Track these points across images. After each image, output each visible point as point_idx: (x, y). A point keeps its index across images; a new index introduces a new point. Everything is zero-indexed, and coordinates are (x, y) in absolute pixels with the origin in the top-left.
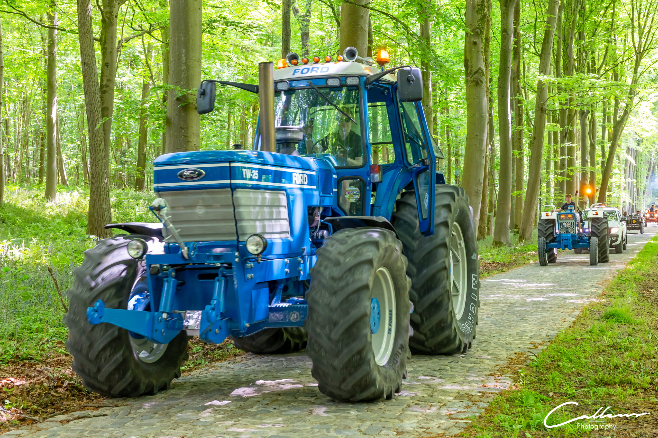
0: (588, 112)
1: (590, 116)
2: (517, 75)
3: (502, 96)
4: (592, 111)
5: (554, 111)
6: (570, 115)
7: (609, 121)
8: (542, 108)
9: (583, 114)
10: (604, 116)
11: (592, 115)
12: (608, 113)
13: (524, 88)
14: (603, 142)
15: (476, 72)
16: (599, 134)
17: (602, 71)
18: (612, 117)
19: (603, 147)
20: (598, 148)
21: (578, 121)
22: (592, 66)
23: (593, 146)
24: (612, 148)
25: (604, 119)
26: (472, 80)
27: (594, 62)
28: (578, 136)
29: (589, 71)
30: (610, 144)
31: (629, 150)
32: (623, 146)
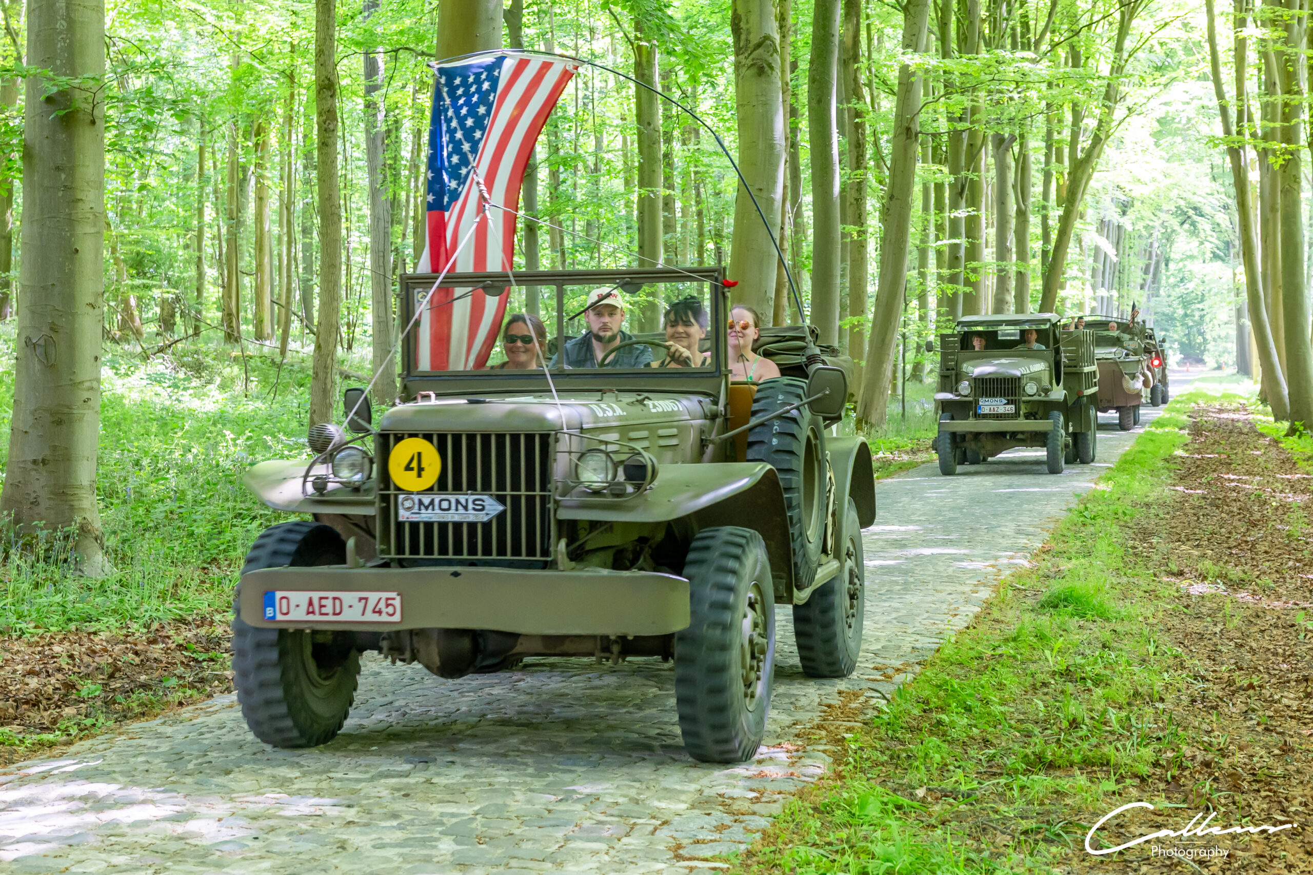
0: (1013, 139)
1: (1016, 148)
2: (852, 54)
4: (1022, 137)
5: (936, 135)
6: (971, 144)
7: (1059, 160)
8: (908, 130)
9: (1001, 143)
10: (1049, 147)
11: (1021, 145)
12: (1058, 142)
13: (869, 85)
14: (1044, 208)
15: (759, 45)
16: (1036, 190)
17: (1044, 46)
18: (1066, 151)
19: (1045, 218)
20: (1034, 221)
21: (991, 161)
22: (1023, 35)
23: (1022, 214)
24: (1066, 221)
25: (1048, 157)
26: (749, 62)
27: (1026, 25)
28: (988, 192)
29: (1014, 46)
30: (1061, 212)
31: (1103, 225)
32: (1091, 215)
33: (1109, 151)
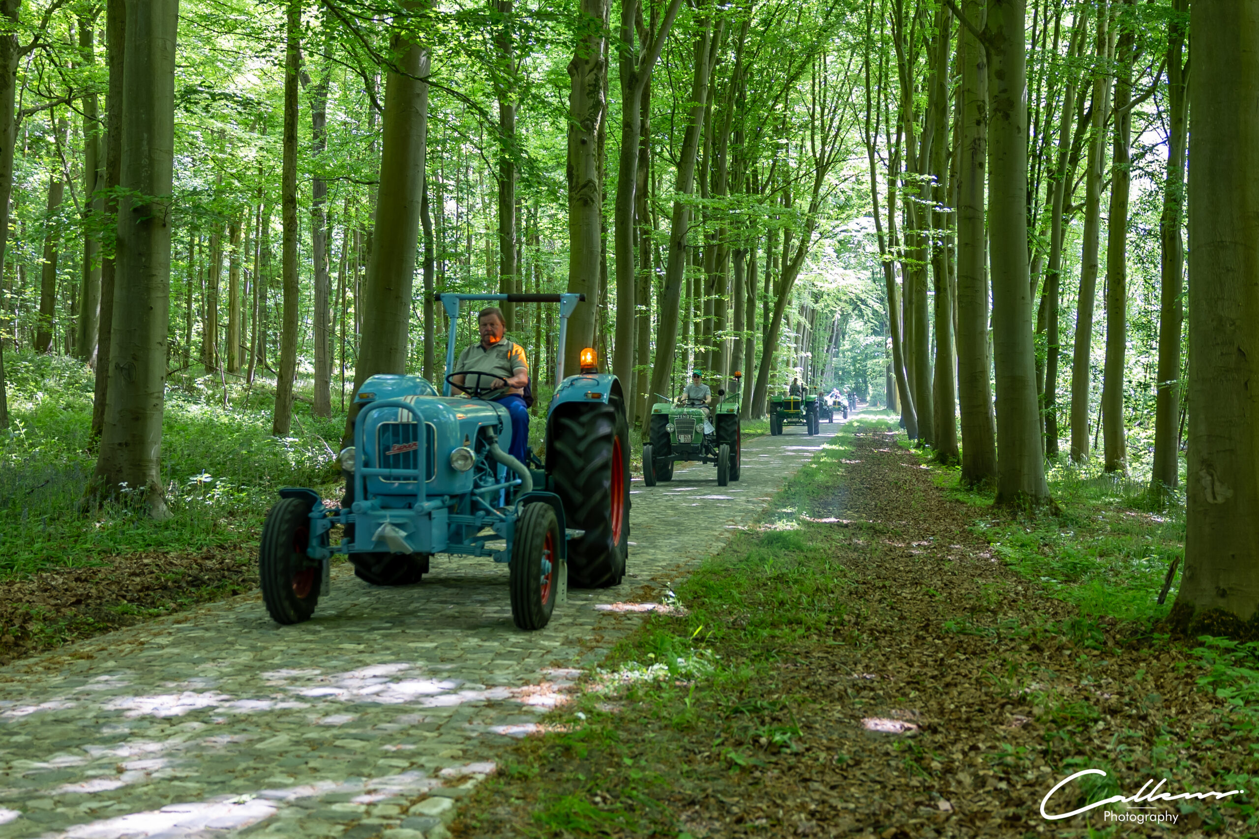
0: (746, 251)
1: (748, 257)
2: (643, 193)
3: (622, 223)
4: (752, 250)
5: (697, 248)
6: (719, 255)
7: (776, 266)
8: (679, 243)
9: (739, 254)
10: (769, 257)
11: (751, 255)
12: (775, 254)
13: (653, 212)
14: (765, 297)
15: (585, 186)
16: (761, 284)
17: (768, 191)
18: (780, 261)
19: (766, 304)
20: (759, 305)
21: (731, 265)
22: (754, 183)
23: (751, 302)
24: (779, 306)
25: (768, 263)
26: (578, 197)
27: (755, 176)
28: (730, 286)
29: (748, 191)
30: (776, 299)
31: (802, 309)
32: (795, 303)
33: (808, 261)
